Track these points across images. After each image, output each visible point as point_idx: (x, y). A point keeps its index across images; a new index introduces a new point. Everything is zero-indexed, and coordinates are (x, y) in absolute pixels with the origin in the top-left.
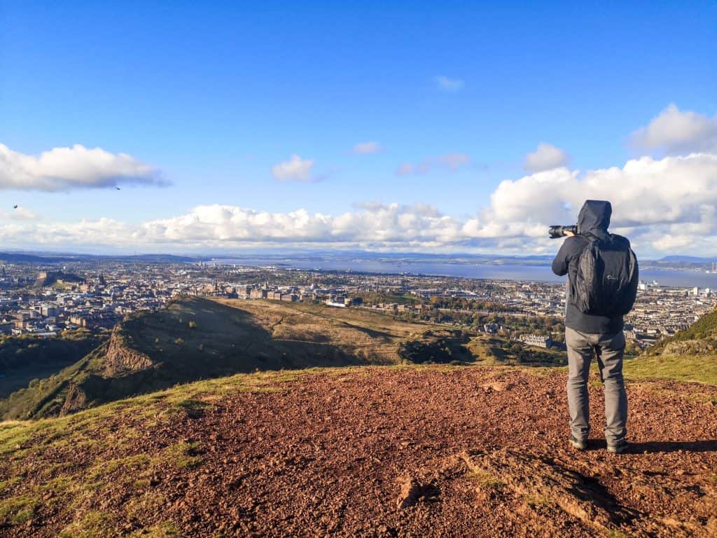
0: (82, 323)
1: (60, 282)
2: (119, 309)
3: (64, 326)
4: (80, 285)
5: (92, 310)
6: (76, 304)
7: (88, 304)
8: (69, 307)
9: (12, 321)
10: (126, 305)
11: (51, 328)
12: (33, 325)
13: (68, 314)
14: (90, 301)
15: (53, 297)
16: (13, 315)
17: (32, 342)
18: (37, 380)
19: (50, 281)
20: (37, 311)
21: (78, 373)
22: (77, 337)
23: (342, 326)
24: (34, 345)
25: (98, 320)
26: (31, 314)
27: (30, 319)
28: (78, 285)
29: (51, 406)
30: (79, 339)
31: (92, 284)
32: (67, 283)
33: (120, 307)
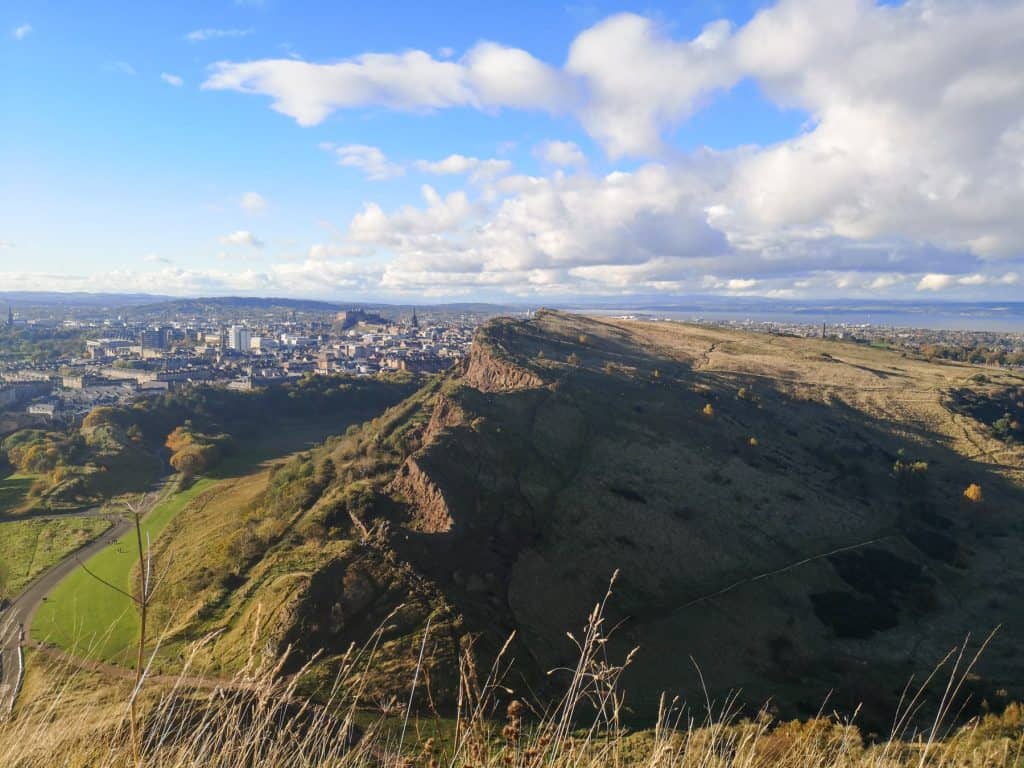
0: (400, 365)
1: (362, 324)
2: (443, 352)
3: (378, 368)
4: (387, 327)
5: (410, 352)
6: (389, 344)
7: (403, 345)
8: (381, 348)
9: (314, 360)
10: (452, 348)
11: (363, 369)
12: (340, 364)
13: (380, 356)
14: (406, 343)
15: (358, 338)
16: (315, 355)
17: (344, 382)
18: (356, 426)
19: (351, 323)
20: (343, 351)
21: (432, 396)
22: (399, 379)
23: (820, 360)
24: (347, 385)
25: (419, 362)
26: (336, 353)
27: (335, 359)
28: (384, 328)
29: (408, 429)
30: (401, 381)
31: (402, 327)
32: (371, 326)
33: (444, 349)
